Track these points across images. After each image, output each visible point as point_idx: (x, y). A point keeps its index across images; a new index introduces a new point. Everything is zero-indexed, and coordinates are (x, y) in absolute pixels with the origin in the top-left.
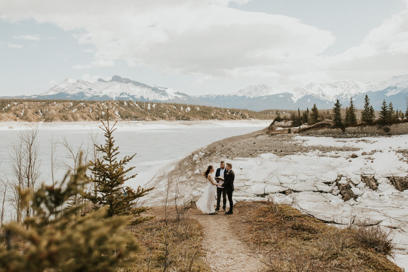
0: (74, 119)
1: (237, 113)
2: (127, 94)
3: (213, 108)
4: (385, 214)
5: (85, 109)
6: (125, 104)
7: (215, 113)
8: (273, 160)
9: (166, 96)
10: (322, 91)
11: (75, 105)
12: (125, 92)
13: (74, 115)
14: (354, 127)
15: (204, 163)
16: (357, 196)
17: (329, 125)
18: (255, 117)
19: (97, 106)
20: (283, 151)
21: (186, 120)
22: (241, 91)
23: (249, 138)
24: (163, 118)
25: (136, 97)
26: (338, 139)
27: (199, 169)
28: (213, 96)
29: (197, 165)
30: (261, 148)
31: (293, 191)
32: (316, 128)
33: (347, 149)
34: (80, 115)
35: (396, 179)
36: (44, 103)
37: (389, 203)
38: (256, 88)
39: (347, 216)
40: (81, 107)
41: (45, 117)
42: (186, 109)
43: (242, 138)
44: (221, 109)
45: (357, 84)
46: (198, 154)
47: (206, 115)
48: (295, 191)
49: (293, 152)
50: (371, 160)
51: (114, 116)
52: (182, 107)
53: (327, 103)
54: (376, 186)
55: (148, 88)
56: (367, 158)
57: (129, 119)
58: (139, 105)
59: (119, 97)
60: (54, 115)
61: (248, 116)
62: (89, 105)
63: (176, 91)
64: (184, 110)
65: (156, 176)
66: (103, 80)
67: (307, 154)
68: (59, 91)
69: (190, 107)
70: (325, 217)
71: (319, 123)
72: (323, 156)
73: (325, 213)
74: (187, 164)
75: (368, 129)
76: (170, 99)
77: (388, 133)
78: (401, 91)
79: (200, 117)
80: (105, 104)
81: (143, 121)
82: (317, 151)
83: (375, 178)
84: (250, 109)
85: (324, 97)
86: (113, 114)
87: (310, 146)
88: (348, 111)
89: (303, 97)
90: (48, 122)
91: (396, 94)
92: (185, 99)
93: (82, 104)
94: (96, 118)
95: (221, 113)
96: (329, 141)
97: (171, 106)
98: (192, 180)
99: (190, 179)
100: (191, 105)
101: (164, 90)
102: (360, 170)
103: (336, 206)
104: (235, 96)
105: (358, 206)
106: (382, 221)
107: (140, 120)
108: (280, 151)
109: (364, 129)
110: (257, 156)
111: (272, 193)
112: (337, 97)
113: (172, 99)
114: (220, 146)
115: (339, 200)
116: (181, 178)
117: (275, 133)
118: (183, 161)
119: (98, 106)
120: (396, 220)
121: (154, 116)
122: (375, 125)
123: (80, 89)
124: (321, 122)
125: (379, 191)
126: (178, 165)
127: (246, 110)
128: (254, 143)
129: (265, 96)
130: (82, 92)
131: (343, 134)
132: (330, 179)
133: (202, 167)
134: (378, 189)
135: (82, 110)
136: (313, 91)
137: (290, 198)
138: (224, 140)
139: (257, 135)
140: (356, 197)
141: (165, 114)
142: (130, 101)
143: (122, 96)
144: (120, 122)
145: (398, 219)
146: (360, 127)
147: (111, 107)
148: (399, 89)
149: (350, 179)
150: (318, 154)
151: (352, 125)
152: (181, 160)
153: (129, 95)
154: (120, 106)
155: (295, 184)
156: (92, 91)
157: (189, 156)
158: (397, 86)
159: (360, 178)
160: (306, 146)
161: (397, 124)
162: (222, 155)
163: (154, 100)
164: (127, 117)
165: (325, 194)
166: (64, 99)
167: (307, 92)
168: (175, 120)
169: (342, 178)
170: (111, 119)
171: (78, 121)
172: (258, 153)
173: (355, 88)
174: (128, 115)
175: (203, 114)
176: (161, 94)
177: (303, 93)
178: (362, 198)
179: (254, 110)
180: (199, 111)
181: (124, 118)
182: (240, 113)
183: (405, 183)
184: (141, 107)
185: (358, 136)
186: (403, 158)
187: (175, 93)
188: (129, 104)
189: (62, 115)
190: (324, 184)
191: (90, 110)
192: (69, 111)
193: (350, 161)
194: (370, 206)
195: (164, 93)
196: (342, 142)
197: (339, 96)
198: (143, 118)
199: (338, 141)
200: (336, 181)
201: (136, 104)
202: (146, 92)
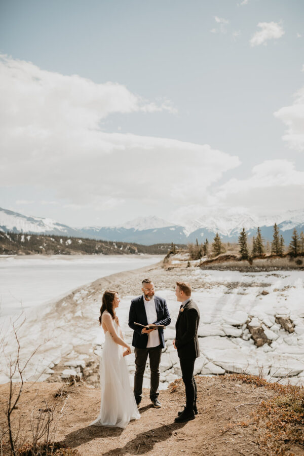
1: (125, 247)
3: (97, 241)
7: (99, 246)
9: (43, 227)
10: (216, 224)
14: (262, 259)
15: (87, 303)
16: (272, 340)
17: (234, 257)
18: (144, 251)
21: (66, 254)
22: (128, 223)
23: (141, 274)
24: (39, 251)
25: (7, 228)
26: (245, 273)
27: (81, 311)
28: (98, 228)
29: (78, 306)
32: (219, 260)
33: (257, 284)
38: (145, 220)
42: (66, 242)
43: (133, 273)
44: (107, 242)
45: (252, 218)
46: (79, 292)
47: (89, 249)
49: (194, 289)
50: (285, 298)
52: (61, 240)
54: (292, 328)
55: (23, 217)
56: (280, 295)
58: (10, 236)
61: (137, 250)
63: (55, 222)
64: (64, 243)
67: (211, 290)
69: (71, 240)
71: (223, 255)
72: (229, 293)
73: (235, 363)
74: (66, 305)
75: (279, 261)
76: (48, 231)
77: (301, 266)
78: (296, 226)
79: (82, 251)
81: (14, 255)
82: (222, 286)
83: (290, 318)
84: (139, 243)
85: (218, 230)
87: (213, 282)
88: (255, 241)
89: (196, 231)
91: (292, 229)
92: (66, 231)
95: (106, 246)
96: (236, 275)
97: (49, 238)
98: (72, 325)
99: (69, 323)
100: (72, 237)
101: (41, 221)
102: (273, 309)
104: (122, 228)
105: (274, 353)
106: (302, 371)
107: (11, 254)
109: (274, 261)
113: (50, 231)
114: (107, 283)
115: (250, 347)
116: (58, 322)
117: (172, 267)
118: (62, 301)
121: (28, 250)
122: (286, 257)
124: (225, 254)
125: (297, 335)
126: (54, 306)
127: (134, 244)
129: (155, 229)
131: (251, 267)
132: (240, 321)
133: (85, 308)
134: (295, 331)
136: (207, 224)
138: (111, 276)
139: (150, 269)
140: (270, 342)
141: (42, 247)
142: (1, 232)
146: (269, 259)
148: (295, 224)
149: (262, 320)
150: (224, 291)
151: (260, 257)
152: (59, 300)
157: (69, 295)
158: (292, 220)
159: (274, 318)
160: (209, 281)
163: (29, 232)
165: (234, 339)
167: (200, 225)
168: (53, 255)
169: (253, 319)
173: (250, 221)
175: (86, 248)
176: (38, 225)
177: (196, 227)
178: (277, 343)
179: (143, 244)
180: (81, 244)
182: (128, 247)
184: (13, 239)
185: (268, 270)
187: (54, 224)
190: (232, 326)
193: (261, 299)
194: (288, 353)
195: (41, 224)
196: (250, 276)
197: (234, 230)
198: (15, 251)
199: (246, 276)
200: (247, 323)
201: (8, 234)
202: (20, 222)
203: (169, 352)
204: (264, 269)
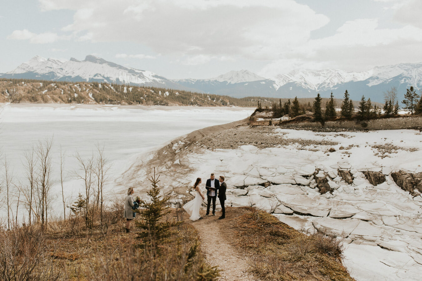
0: (44, 100)
1: (218, 99)
2: (101, 76)
3: (193, 93)
4: (359, 207)
5: (56, 90)
6: (99, 86)
7: (194, 98)
8: (253, 152)
9: (143, 79)
10: (304, 79)
11: (45, 86)
12: (99, 73)
13: (44, 97)
14: (333, 121)
15: (184, 153)
16: (333, 189)
17: (309, 118)
18: (235, 104)
19: (69, 88)
20: (264, 143)
21: (164, 105)
22: (221, 76)
23: (230, 129)
24: (140, 102)
25: (111, 79)
26: (317, 133)
27: (179, 160)
28: (193, 81)
29: (176, 155)
30: (241, 140)
31: (272, 183)
32: (296, 121)
33: (326, 143)
34: (51, 97)
35: (371, 174)
36: (11, 82)
37: (363, 197)
38: (238, 74)
39: (323, 209)
40: (52, 87)
41: (13, 98)
42: (165, 94)
43: (223, 128)
44: (201, 94)
45: (340, 73)
46: (177, 143)
47: (185, 100)
48: (274, 184)
49: (273, 145)
50: (348, 155)
51: (87, 99)
52: (160, 92)
53: (309, 91)
54: (351, 180)
55: (124, 70)
56: (344, 152)
57: (104, 103)
58: (114, 87)
59: (92, 79)
60: (23, 96)
61: (229, 102)
62: (60, 87)
63: (154, 74)
64: (163, 95)
65: (134, 165)
66: (76, 60)
67: (287, 146)
68: (27, 69)
69: (169, 92)
70: (302, 209)
71: (300, 116)
72: (302, 149)
73: (302, 206)
74: (166, 153)
75: (347, 123)
76: (148, 83)
77: (365, 128)
78: (382, 82)
79: (179, 103)
80: (77, 86)
81: (118, 105)
82: (297, 144)
83: (351, 172)
84: (231, 96)
85: (306, 85)
86: (87, 97)
87: (290, 139)
88: (328, 105)
89: (285, 85)
90: (16, 103)
91: (378, 85)
92: (164, 83)
93: (53, 85)
94: (68, 101)
95: (201, 98)
96: (309, 134)
97: (149, 90)
98: (172, 171)
99: (169, 169)
100: (169, 89)
101: (141, 73)
102: (337, 164)
103: (313, 199)
104: (216, 81)
105: (334, 199)
106: (355, 214)
107: (115, 104)
108: (260, 143)
109: (343, 123)
110: (238, 148)
111: (252, 185)
112: (319, 86)
113: (150, 83)
114: (201, 136)
115: (316, 193)
116: (160, 168)
117: (256, 125)
118: (162, 150)
119: (71, 87)
120: (368, 213)
121: (130, 100)
122: (353, 120)
123: (50, 69)
124: (302, 116)
125: (354, 185)
126: (156, 154)
127: (227, 96)
128: (235, 135)
129: (247, 82)
130: (53, 72)
131: (322, 127)
132: (308, 173)
133: (182, 157)
134: (354, 183)
135: (53, 91)
136: (295, 79)
137: (268, 190)
138: (204, 129)
139: (238, 126)
140: (332, 191)
141: (142, 98)
142: (105, 83)
143: (96, 78)
144: (94, 105)
145: (370, 212)
146: (339, 121)
147: (84, 89)
148: (381, 80)
149: (327, 173)
150: (298, 147)
151: (331, 119)
152: (160, 149)
153: (103, 77)
154: (94, 88)
155: (274, 176)
156: (64, 71)
157: (168, 145)
158: (379, 76)
159: (337, 172)
160: (286, 139)
161: (374, 120)
162: (202, 145)
163: (131, 82)
164: (101, 100)
165: (303, 187)
166: (33, 79)
167: (289, 80)
168: (152, 105)
169: (320, 172)
170: (85, 101)
171: (48, 103)
172: (238, 145)
173: (338, 76)
174: (103, 98)
175: (183, 100)
176: (138, 77)
177: (286, 81)
178: (338, 192)
179: (235, 97)
180: (178, 96)
181: (99, 101)
182: (221, 99)
183: (378, 178)
184: (116, 90)
185: (337, 131)
186: (378, 154)
187: (153, 76)
188: (103, 87)
189: (31, 96)
190: (302, 177)
191: (62, 91)
192: (39, 92)
193: (328, 155)
194: (345, 200)
195: (141, 76)
196: (321, 135)
197: (322, 84)
198: (119, 101)
199: (318, 135)
200: (314, 174)
201: (112, 86)
202: (122, 74)
203: (249, 195)
204: (334, 130)
